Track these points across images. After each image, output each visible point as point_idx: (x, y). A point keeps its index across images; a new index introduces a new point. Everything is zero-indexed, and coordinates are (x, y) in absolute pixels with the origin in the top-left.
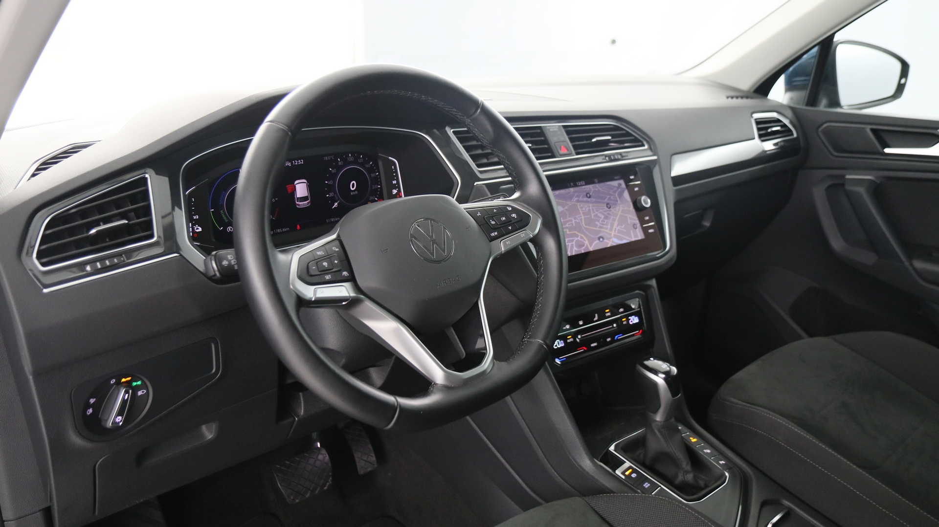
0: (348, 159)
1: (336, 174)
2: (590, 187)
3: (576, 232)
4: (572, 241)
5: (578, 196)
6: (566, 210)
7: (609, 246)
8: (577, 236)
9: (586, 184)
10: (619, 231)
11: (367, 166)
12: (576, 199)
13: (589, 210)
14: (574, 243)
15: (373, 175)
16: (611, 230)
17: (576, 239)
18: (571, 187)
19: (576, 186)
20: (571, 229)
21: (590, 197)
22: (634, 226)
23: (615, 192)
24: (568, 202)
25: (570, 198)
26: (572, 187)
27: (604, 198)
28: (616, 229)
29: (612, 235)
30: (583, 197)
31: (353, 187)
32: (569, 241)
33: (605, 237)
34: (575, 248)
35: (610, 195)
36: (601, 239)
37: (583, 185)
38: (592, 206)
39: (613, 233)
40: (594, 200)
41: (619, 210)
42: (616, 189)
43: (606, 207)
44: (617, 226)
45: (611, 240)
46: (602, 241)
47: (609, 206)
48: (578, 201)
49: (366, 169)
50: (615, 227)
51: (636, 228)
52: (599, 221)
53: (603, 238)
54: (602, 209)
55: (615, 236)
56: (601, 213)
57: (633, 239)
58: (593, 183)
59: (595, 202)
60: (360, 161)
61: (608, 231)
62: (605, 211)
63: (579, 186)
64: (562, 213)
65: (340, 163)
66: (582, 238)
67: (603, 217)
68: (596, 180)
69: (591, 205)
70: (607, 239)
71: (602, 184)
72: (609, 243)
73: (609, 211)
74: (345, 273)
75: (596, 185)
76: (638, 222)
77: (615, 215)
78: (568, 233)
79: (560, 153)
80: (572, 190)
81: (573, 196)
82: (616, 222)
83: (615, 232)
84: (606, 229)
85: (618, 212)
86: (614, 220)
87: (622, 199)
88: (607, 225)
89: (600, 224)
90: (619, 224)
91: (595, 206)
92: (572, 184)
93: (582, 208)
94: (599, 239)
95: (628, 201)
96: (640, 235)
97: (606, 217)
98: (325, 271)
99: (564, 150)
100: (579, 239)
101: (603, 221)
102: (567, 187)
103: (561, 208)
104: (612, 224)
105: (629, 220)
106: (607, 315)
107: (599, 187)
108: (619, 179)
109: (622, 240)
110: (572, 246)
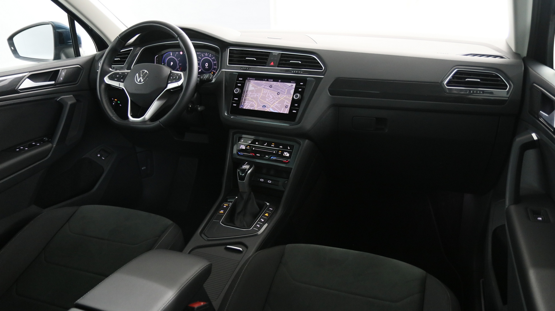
0: (206, 55)
1: (201, 59)
2: (275, 83)
3: (254, 100)
4: (250, 103)
5: (265, 85)
6: (255, 90)
7: (266, 111)
8: (253, 102)
9: (273, 81)
10: (276, 106)
11: (212, 58)
12: (264, 86)
13: (267, 93)
14: (250, 104)
15: (214, 62)
16: (272, 104)
17: (252, 103)
18: (264, 81)
19: (267, 81)
20: (252, 98)
21: (271, 87)
22: (286, 107)
23: (286, 88)
24: (258, 87)
25: (261, 85)
26: (266, 81)
27: (278, 89)
28: (275, 105)
29: (271, 107)
30: (268, 86)
31: (207, 64)
32: (248, 103)
33: (266, 107)
34: (249, 106)
35: (284, 89)
36: (264, 107)
37: (271, 81)
39: (272, 106)
40: (273, 89)
41: (283, 97)
42: (288, 87)
43: (276, 94)
44: (276, 104)
45: (269, 109)
47: (278, 93)
48: (264, 88)
49: (212, 60)
50: (275, 104)
51: (287, 108)
52: (268, 99)
53: (265, 107)
54: (273, 94)
55: (272, 108)
56: (272, 96)
57: (281, 112)
58: (278, 81)
59: (273, 90)
60: (210, 56)
61: (270, 104)
62: (275, 95)
63: (269, 81)
64: (252, 91)
65: (203, 56)
66: (255, 103)
67: (272, 97)
68: (280, 81)
69: (269, 91)
70: (267, 107)
71: (282, 83)
72: (267, 110)
73: (277, 96)
74: (122, 80)
75: (279, 83)
76: (290, 105)
77: (279, 98)
78: (250, 99)
79: (269, 65)
80: (264, 82)
81: (263, 85)
82: (278, 102)
83: (273, 106)
84: (270, 103)
85: (282, 98)
86: (277, 101)
87: (289, 93)
88: (272, 101)
89: (268, 100)
90: (279, 103)
91: (271, 92)
92: (266, 79)
93: (264, 91)
94: (263, 106)
95: (291, 94)
96: (286, 111)
97: (273, 98)
98: (117, 78)
99: (272, 64)
100: (253, 103)
101: (271, 99)
102: (262, 80)
103: (253, 88)
104: (275, 102)
105: (285, 103)
106: (272, 145)
107: (279, 84)
108: (294, 83)
109: (275, 111)
110: (248, 105)
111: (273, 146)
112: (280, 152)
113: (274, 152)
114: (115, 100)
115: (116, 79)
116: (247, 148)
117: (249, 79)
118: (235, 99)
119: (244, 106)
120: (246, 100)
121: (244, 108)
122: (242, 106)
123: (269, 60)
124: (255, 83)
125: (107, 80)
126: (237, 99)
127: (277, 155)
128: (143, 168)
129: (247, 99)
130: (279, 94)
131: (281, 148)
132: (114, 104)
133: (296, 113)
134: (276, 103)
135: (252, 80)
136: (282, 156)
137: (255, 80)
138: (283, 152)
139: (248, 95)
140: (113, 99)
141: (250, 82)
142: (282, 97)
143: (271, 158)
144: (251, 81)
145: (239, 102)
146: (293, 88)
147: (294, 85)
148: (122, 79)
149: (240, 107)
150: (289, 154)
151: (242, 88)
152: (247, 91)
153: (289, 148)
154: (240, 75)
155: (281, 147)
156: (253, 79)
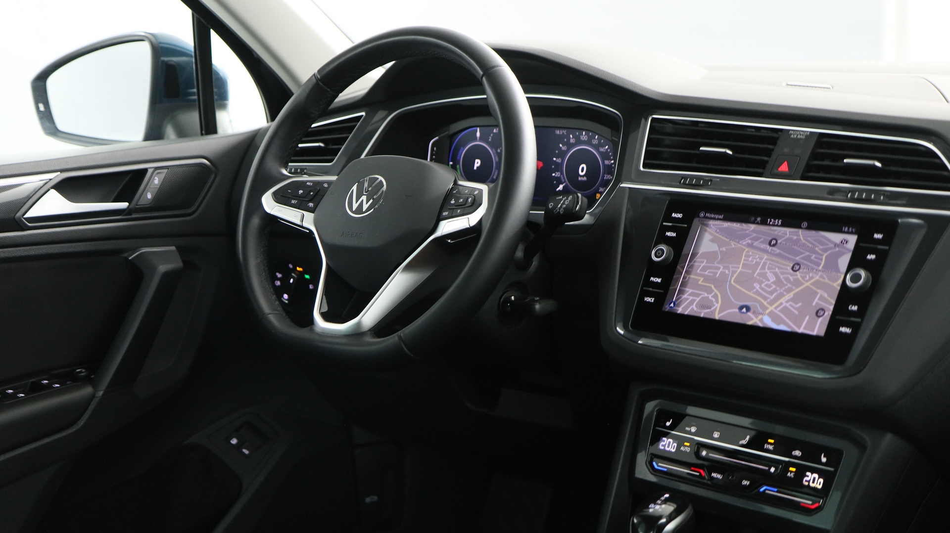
0: (581, 137)
1: (566, 152)
2: (788, 233)
3: (713, 287)
4: (697, 295)
5: (756, 239)
6: (721, 252)
7: (750, 323)
8: (709, 291)
9: (783, 225)
10: (785, 311)
11: (602, 150)
12: (750, 241)
13: (758, 264)
14: (698, 299)
15: (607, 162)
16: (771, 303)
17: (706, 295)
18: (753, 223)
19: (764, 223)
20: (707, 279)
21: (774, 245)
22: (819, 313)
23: (825, 251)
24: (732, 243)
25: (740, 237)
26: (758, 223)
27: (797, 253)
28: (781, 304)
29: (767, 312)
30: (762, 242)
31: (582, 171)
32: (692, 294)
33: (752, 310)
34: (694, 306)
35: (816, 252)
36: (744, 310)
37: (777, 226)
38: (766, 259)
39: (771, 308)
40: (778, 251)
41: (811, 278)
42: (832, 245)
43: (789, 268)
44: (787, 302)
45: (760, 317)
46: (744, 313)
48: (750, 246)
49: (600, 153)
50: (782, 300)
51: (819, 317)
52: (760, 283)
53: (748, 309)
54: (779, 268)
55: (772, 315)
56: (776, 274)
57: (801, 330)
58: (799, 226)
59: (779, 255)
60: (595, 142)
61: (765, 303)
62: (782, 273)
63: (769, 225)
64: (711, 256)
65: (572, 141)
66: (715, 296)
67: (773, 279)
68: (805, 224)
69: (766, 257)
70: (754, 313)
71: (813, 233)
72: (753, 320)
73: (792, 275)
74: (311, 205)
75: (800, 231)
76: (832, 308)
77: (797, 283)
78: (700, 283)
79: (776, 171)
80: (752, 227)
81: (747, 236)
82: (791, 295)
83: (776, 308)
84: (765, 298)
85: (807, 281)
86: (789, 290)
87: (831, 265)
88: (771, 293)
89: (761, 288)
90: (794, 300)
91: (773, 261)
92: (759, 219)
93: (749, 256)
94: (741, 308)
95: (838, 271)
96: (818, 328)
97: (778, 282)
98: (297, 197)
99: (784, 168)
100: (710, 296)
101: (769, 286)
102: (747, 221)
103: (714, 247)
104: (781, 296)
105: (816, 300)
106: (766, 446)
107: (801, 235)
108: (852, 233)
109: (778, 324)
110: (693, 301)
111: (771, 447)
112: (791, 472)
113: (773, 470)
114: (298, 269)
115: (293, 202)
116: (682, 448)
117: (705, 217)
118: (652, 279)
119: (679, 306)
120: (689, 285)
121: (680, 310)
122: (672, 305)
123: (774, 155)
124: (722, 231)
125: (269, 204)
126: (659, 280)
127: (780, 481)
128: (368, 500)
129: (690, 281)
130: (797, 267)
131: (796, 457)
132: (292, 281)
133: (851, 338)
134: (787, 297)
135: (714, 219)
136: (797, 484)
137: (725, 219)
138: (801, 472)
139: (695, 268)
140: (291, 266)
141: (707, 225)
142: (808, 279)
143: (762, 490)
144: (711, 222)
145: (664, 292)
146: (848, 249)
147: (852, 240)
148: (310, 201)
149: (667, 308)
150: (821, 480)
151: (679, 245)
152: (694, 255)
153: (824, 460)
154: (676, 202)
155: (797, 453)
156: (717, 216)
